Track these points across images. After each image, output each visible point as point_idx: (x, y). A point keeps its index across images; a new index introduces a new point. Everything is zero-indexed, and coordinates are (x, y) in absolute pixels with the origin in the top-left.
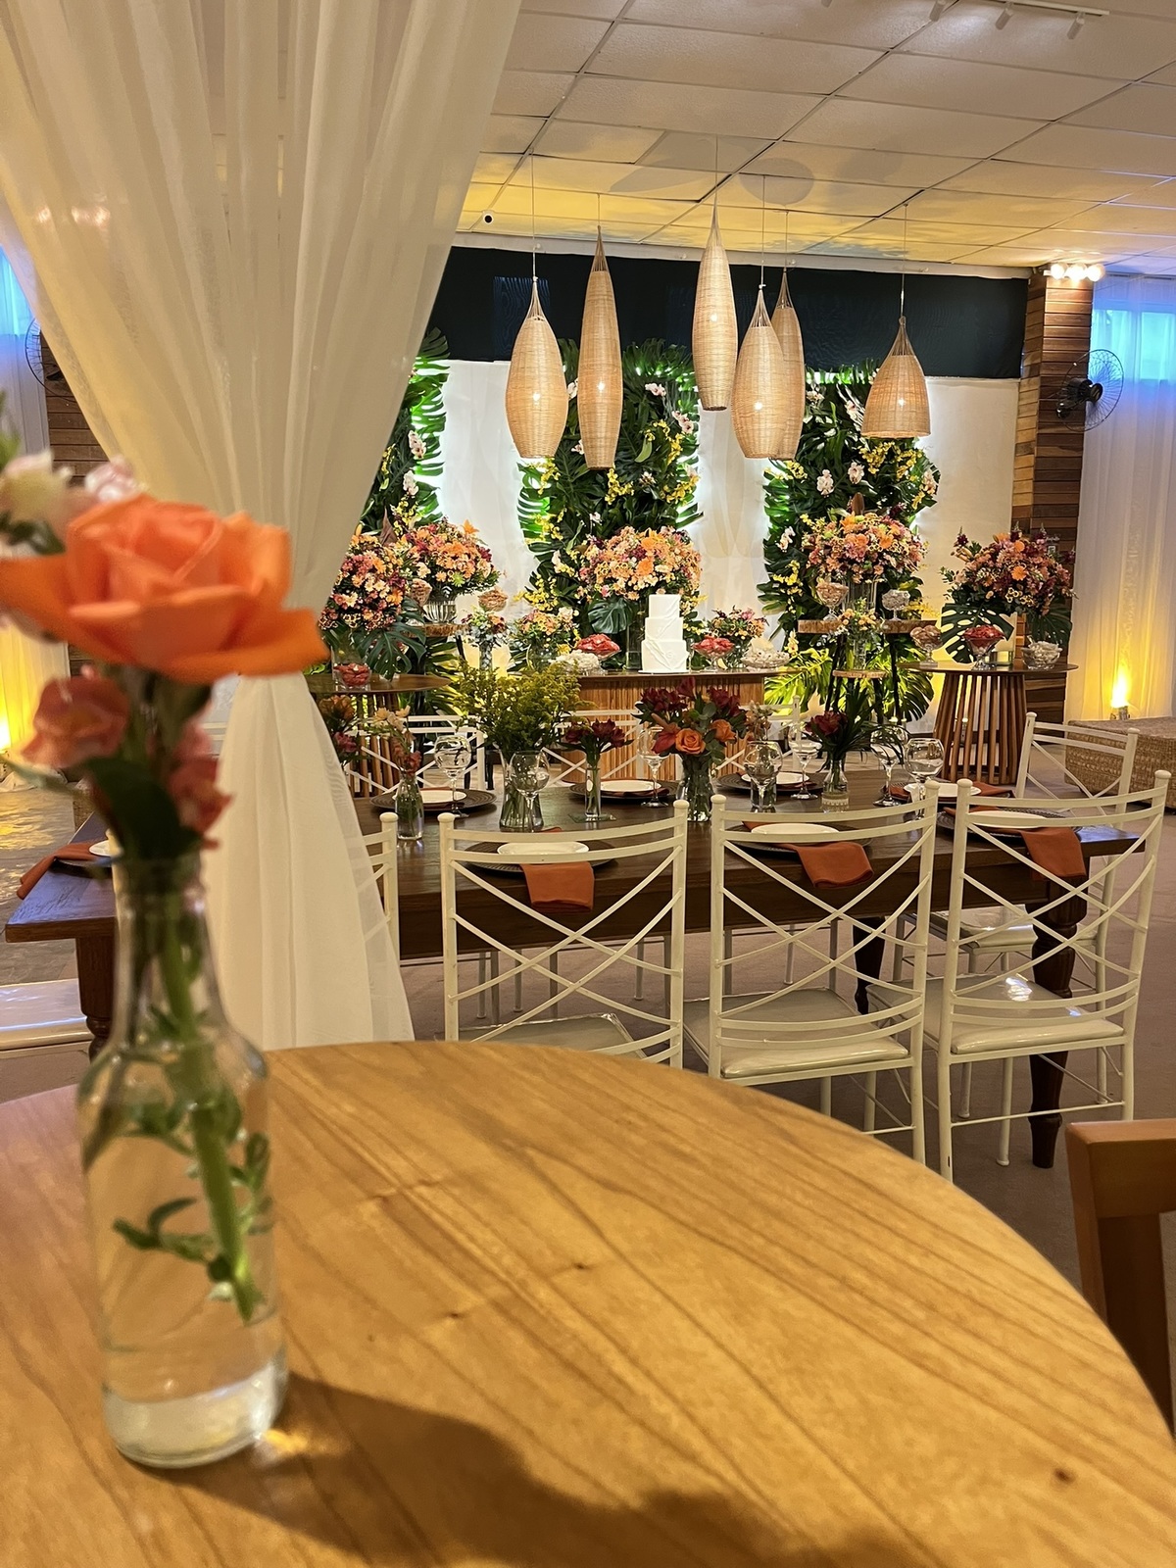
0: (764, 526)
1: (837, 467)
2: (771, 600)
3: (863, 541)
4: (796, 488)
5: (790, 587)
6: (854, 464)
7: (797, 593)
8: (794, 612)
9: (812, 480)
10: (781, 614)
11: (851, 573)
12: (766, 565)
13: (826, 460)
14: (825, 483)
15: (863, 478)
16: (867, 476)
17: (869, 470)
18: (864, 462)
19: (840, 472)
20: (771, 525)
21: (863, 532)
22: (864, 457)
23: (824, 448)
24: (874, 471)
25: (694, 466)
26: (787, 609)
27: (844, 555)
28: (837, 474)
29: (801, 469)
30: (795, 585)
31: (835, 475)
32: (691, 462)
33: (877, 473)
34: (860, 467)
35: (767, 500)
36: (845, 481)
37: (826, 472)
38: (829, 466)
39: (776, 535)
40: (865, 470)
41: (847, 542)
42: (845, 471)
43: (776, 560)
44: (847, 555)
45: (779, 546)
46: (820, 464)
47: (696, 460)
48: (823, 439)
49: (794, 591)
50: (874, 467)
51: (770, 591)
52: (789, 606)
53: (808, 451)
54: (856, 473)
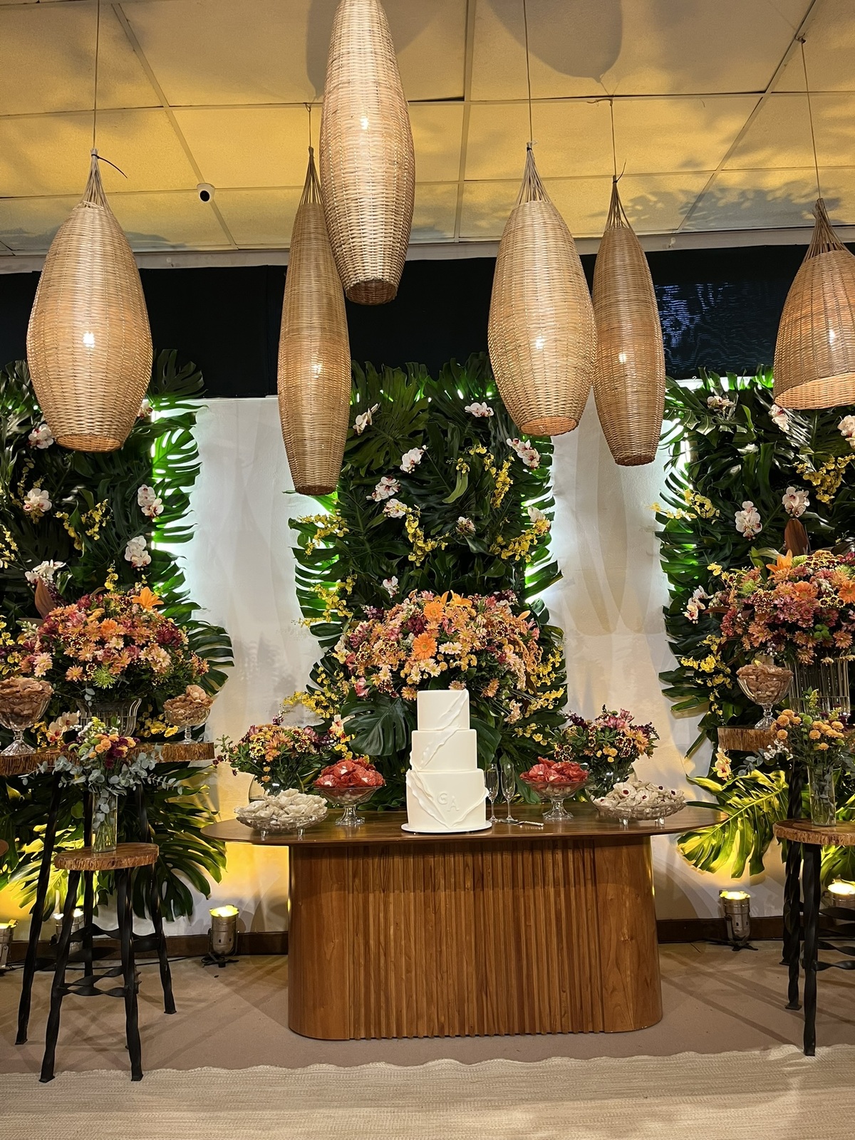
0: (662, 588)
1: (764, 496)
2: (682, 695)
3: (808, 591)
4: (706, 532)
5: (710, 675)
6: (791, 490)
7: (723, 684)
8: (721, 713)
9: (727, 519)
10: (701, 717)
11: (792, 646)
12: (670, 643)
13: (747, 488)
14: (747, 518)
15: (808, 509)
16: (815, 505)
17: (818, 497)
18: (807, 485)
19: (770, 503)
20: (672, 587)
21: (807, 578)
22: (805, 478)
23: (740, 472)
24: (826, 499)
25: (549, 510)
26: (710, 710)
27: (776, 617)
28: (766, 507)
29: (708, 505)
30: (717, 671)
31: (762, 507)
32: (543, 505)
33: (832, 501)
34: (800, 493)
35: (663, 552)
36: (780, 515)
37: (748, 504)
38: (754, 495)
39: (680, 600)
40: (812, 498)
41: (778, 595)
42: (778, 501)
43: (686, 636)
44: (782, 617)
45: (686, 614)
46: (736, 493)
47: (552, 503)
48: (738, 459)
49: (719, 680)
50: (825, 492)
51: (681, 682)
52: (712, 704)
53: (716, 476)
54: (796, 501)
